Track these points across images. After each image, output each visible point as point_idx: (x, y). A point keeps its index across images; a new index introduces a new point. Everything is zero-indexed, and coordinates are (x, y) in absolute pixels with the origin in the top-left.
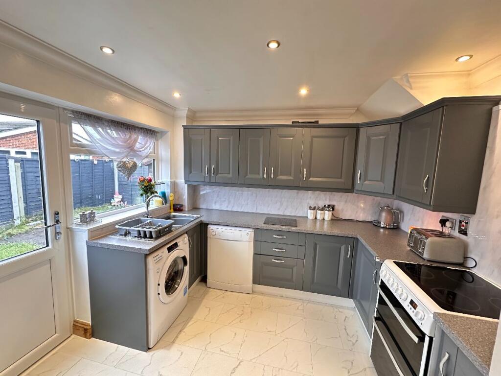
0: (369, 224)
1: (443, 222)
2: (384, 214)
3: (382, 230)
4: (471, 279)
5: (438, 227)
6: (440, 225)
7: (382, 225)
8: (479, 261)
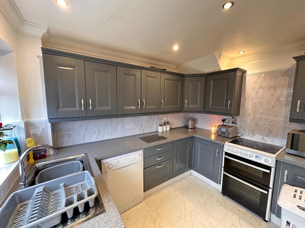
0: (182, 128)
1: (223, 121)
2: (190, 122)
3: (190, 130)
4: (240, 140)
5: (222, 123)
6: (222, 122)
7: (190, 127)
8: (243, 133)
